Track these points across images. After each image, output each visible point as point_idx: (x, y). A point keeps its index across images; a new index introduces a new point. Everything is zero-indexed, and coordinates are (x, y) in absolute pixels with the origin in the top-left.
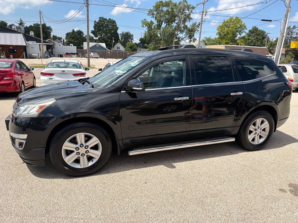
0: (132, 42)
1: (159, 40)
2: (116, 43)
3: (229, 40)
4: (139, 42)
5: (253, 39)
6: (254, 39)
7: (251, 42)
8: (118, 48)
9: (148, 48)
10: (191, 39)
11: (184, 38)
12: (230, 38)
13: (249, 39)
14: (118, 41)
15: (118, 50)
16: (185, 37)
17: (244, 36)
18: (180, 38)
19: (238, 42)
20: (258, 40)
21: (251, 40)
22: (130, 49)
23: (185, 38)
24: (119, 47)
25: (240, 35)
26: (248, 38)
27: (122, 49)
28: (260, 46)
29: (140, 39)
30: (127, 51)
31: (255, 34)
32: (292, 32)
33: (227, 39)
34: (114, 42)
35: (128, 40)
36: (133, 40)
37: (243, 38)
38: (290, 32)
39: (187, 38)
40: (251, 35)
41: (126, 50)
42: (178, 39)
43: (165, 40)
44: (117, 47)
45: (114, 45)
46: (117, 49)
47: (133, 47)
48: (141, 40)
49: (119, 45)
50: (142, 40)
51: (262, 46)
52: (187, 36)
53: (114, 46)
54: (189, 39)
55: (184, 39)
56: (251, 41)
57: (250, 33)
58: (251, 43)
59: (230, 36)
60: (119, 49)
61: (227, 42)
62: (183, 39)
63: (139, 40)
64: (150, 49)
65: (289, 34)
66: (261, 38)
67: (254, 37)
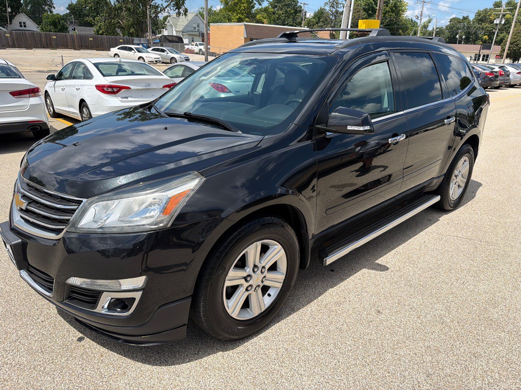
0: (51, 12)
1: (117, 10)
2: (16, 14)
3: (242, 14)
4: (68, 11)
5: (281, 13)
6: (283, 14)
7: (278, 18)
8: (23, 25)
9: (94, 25)
10: (179, 9)
11: (166, 7)
12: (244, 10)
13: (274, 13)
14: (18, 8)
15: (23, 28)
16: (168, 5)
17: (267, 7)
18: (158, 7)
19: (257, 17)
20: (288, 15)
21: (277, 14)
22: (52, 27)
23: (168, 8)
24: (24, 23)
25: (260, 4)
26: (273, 10)
27: (32, 26)
28: (292, 26)
29: (69, 5)
30: (47, 31)
31: (283, 4)
32: (338, 3)
33: (239, 11)
34: (11, 12)
35: (42, 7)
36: (54, 8)
37: (266, 10)
38: (335, 4)
39: (172, 8)
40: (277, 6)
41: (42, 29)
42: (155, 8)
43: (129, 10)
44: (20, 23)
45: (12, 17)
46: (21, 26)
47: (59, 22)
48: (71, 7)
49: (22, 18)
50: (74, 9)
51: (295, 26)
52: (172, 3)
53: (11, 21)
54: (176, 9)
55: (166, 10)
56: (277, 16)
57: (275, 2)
58: (278, 20)
59: (245, 7)
60: (25, 26)
61: (240, 18)
62: (164, 9)
63: (68, 8)
64: (100, 27)
65: (333, 7)
66: (292, 11)
67: (282, 9)
